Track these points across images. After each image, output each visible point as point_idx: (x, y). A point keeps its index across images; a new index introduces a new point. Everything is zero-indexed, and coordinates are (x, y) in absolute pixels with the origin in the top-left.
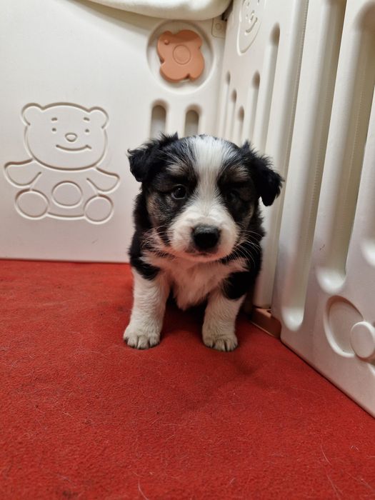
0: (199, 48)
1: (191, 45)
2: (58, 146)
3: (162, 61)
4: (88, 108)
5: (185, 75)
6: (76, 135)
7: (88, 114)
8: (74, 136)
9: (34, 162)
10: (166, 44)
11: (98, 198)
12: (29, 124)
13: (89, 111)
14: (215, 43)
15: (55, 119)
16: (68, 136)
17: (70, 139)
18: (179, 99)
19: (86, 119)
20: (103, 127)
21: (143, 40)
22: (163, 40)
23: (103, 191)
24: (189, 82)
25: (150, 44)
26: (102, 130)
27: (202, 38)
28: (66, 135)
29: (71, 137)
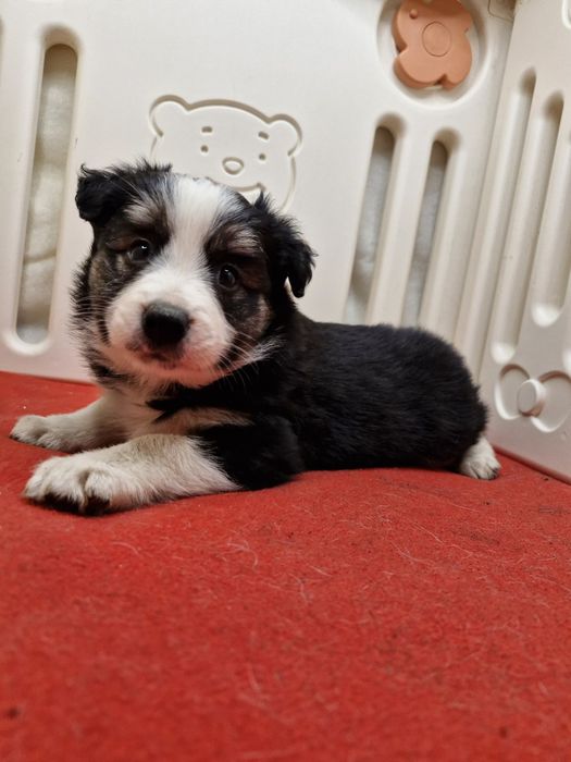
0: (464, 32)
1: (453, 24)
3: (400, 47)
4: (269, 114)
5: (437, 76)
6: (242, 163)
7: (267, 127)
8: (238, 164)
10: (413, 17)
12: (161, 134)
13: (268, 120)
14: (492, 27)
15: (207, 129)
16: (228, 163)
17: (232, 169)
18: (424, 117)
19: (263, 135)
20: (290, 153)
22: (407, 10)
24: (439, 91)
25: (383, 18)
26: (289, 159)
28: (225, 161)
29: (233, 165)
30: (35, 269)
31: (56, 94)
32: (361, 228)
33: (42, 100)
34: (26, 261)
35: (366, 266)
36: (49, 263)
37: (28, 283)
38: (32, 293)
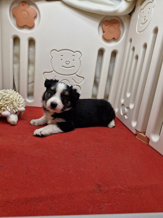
0: (119, 26)
1: (116, 26)
2: (62, 66)
3: (104, 32)
4: (75, 51)
5: (113, 38)
6: (69, 62)
7: (74, 54)
9: (54, 72)
10: (106, 25)
11: (76, 86)
12: (53, 57)
14: (126, 25)
15: (62, 56)
17: (67, 63)
18: (109, 47)
20: (79, 59)
21: (97, 24)
23: (78, 83)
24: (113, 40)
25: (100, 25)
26: (79, 60)
27: (120, 22)
28: (66, 62)
29: (67, 62)
30: (30, 85)
31: (31, 49)
32: (96, 72)
33: (29, 51)
34: (28, 84)
35: (97, 80)
36: (33, 84)
37: (29, 88)
38: (30, 90)
